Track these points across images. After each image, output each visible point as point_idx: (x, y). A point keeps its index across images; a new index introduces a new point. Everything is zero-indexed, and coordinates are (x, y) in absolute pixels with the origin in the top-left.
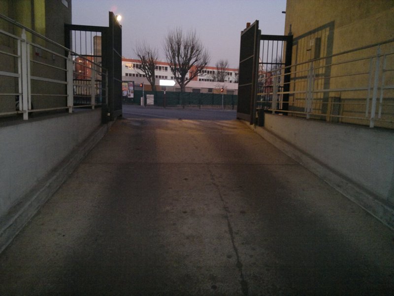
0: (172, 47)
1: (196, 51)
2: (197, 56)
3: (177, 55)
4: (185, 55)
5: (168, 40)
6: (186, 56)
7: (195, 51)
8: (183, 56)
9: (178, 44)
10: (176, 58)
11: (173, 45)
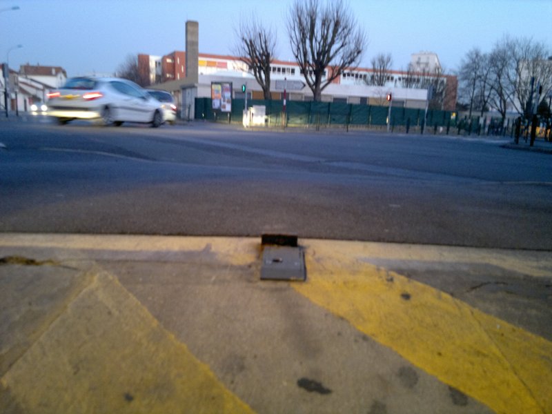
0: (300, 23)
1: (343, 29)
2: (345, 37)
3: (308, 37)
4: (322, 37)
5: (295, 11)
6: (324, 38)
7: (340, 30)
8: (319, 38)
9: (311, 18)
10: (308, 41)
11: (302, 19)
